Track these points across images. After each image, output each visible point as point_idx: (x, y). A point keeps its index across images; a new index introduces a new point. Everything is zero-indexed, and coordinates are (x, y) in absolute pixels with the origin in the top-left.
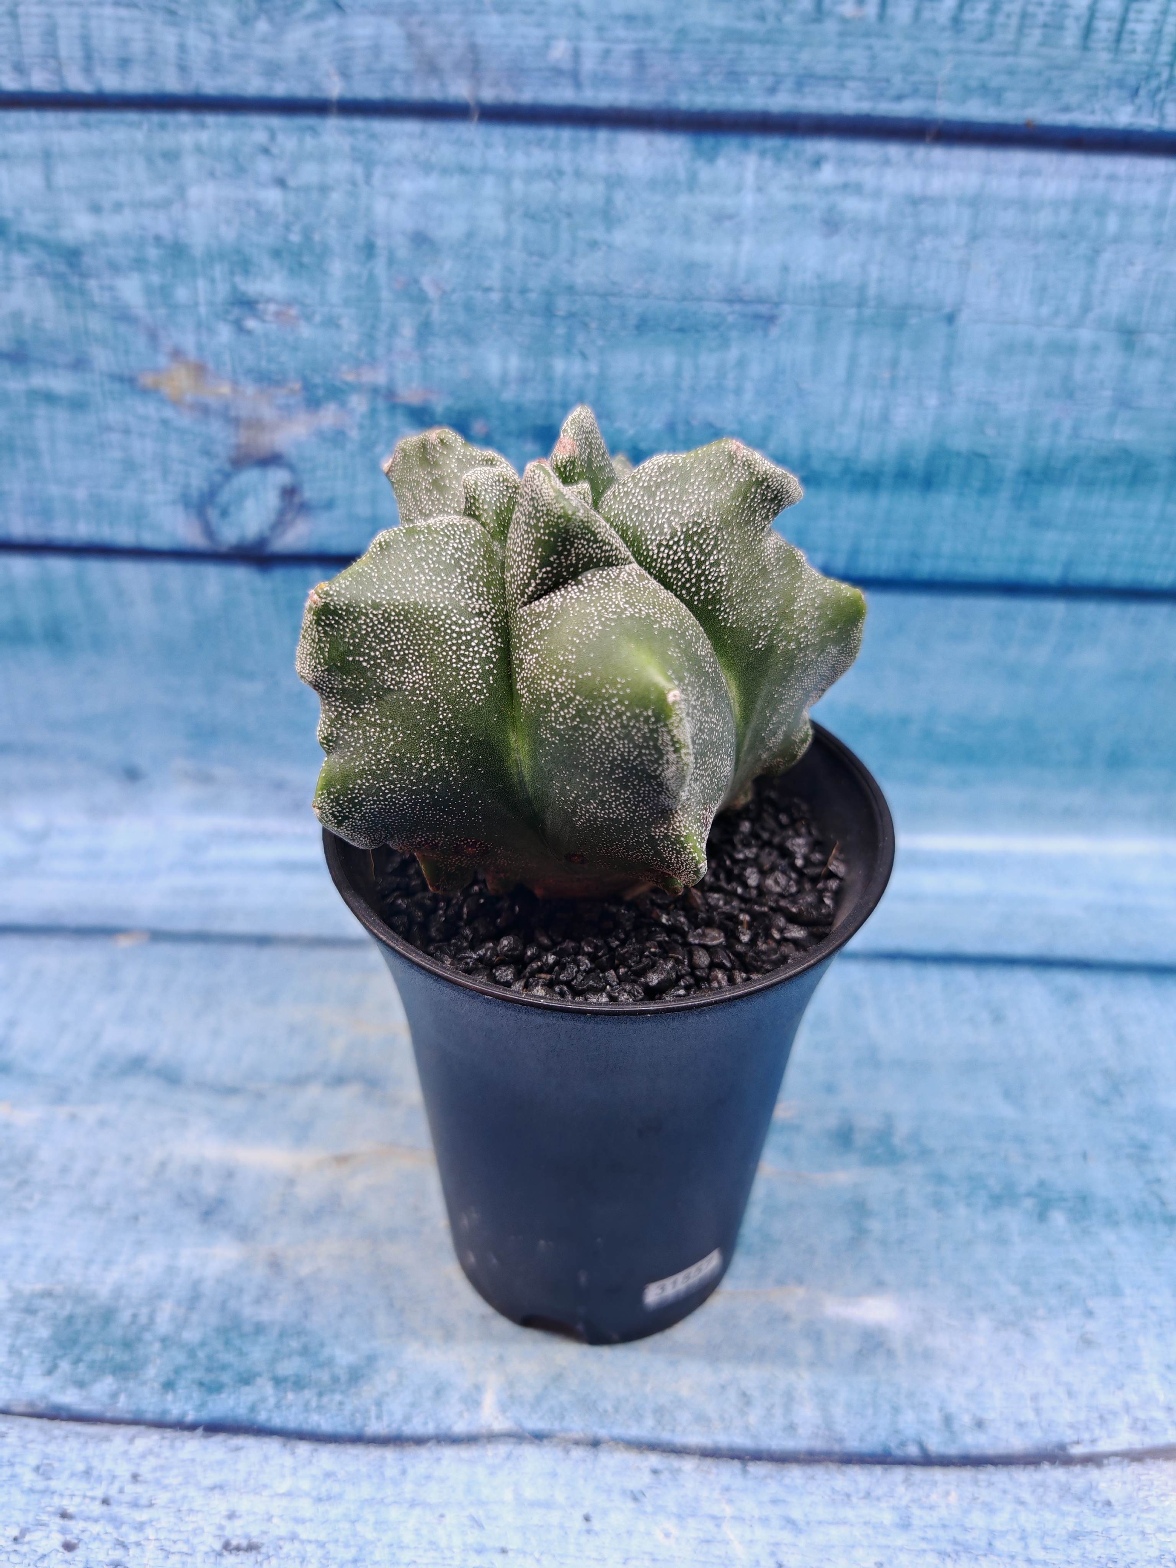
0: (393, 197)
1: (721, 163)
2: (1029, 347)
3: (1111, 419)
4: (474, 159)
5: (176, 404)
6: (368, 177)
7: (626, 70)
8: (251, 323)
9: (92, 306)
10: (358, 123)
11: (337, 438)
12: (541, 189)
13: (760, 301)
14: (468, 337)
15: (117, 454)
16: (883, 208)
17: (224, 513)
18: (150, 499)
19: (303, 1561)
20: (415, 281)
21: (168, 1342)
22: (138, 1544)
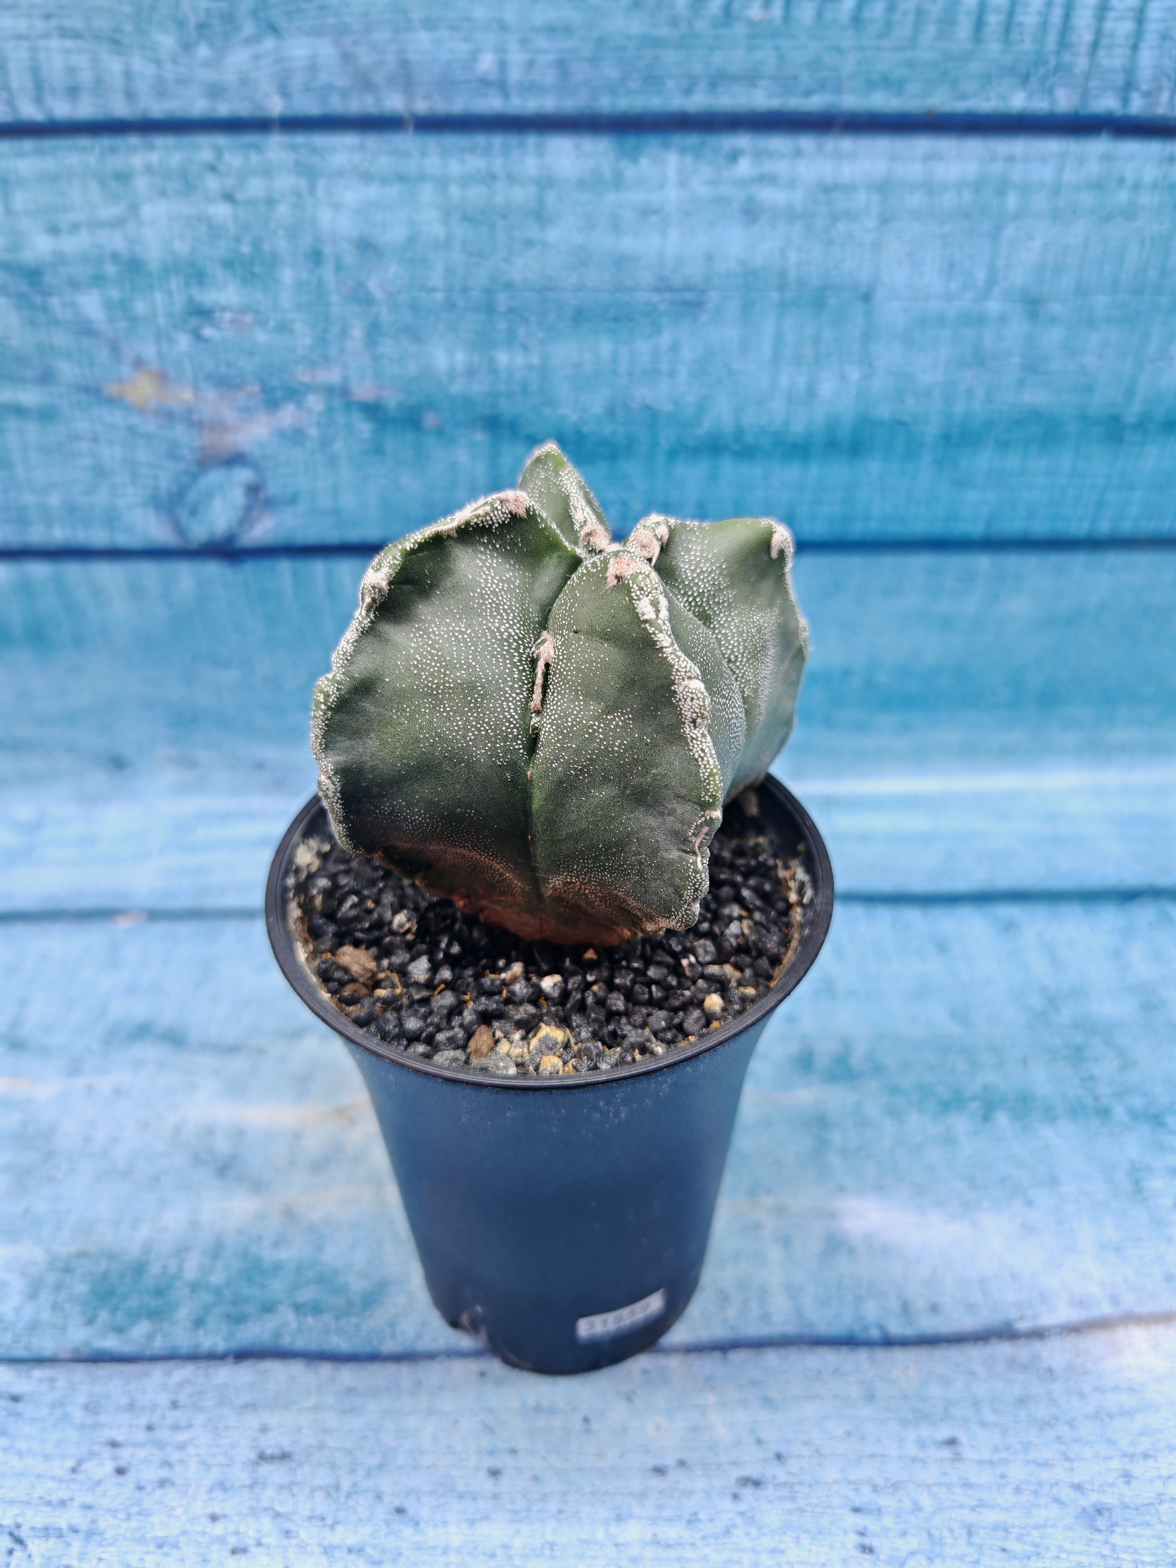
0: (336, 206)
1: (644, 162)
2: (941, 320)
3: (1021, 384)
4: (411, 166)
5: (141, 411)
6: (312, 189)
7: (550, 78)
8: (208, 332)
9: (55, 322)
10: (300, 139)
11: (296, 436)
12: (476, 193)
13: (688, 289)
14: (414, 334)
15: (87, 461)
16: (797, 197)
17: (193, 512)
18: (121, 502)
19: (333, 1467)
20: (361, 286)
21: (196, 1287)
22: (182, 1461)
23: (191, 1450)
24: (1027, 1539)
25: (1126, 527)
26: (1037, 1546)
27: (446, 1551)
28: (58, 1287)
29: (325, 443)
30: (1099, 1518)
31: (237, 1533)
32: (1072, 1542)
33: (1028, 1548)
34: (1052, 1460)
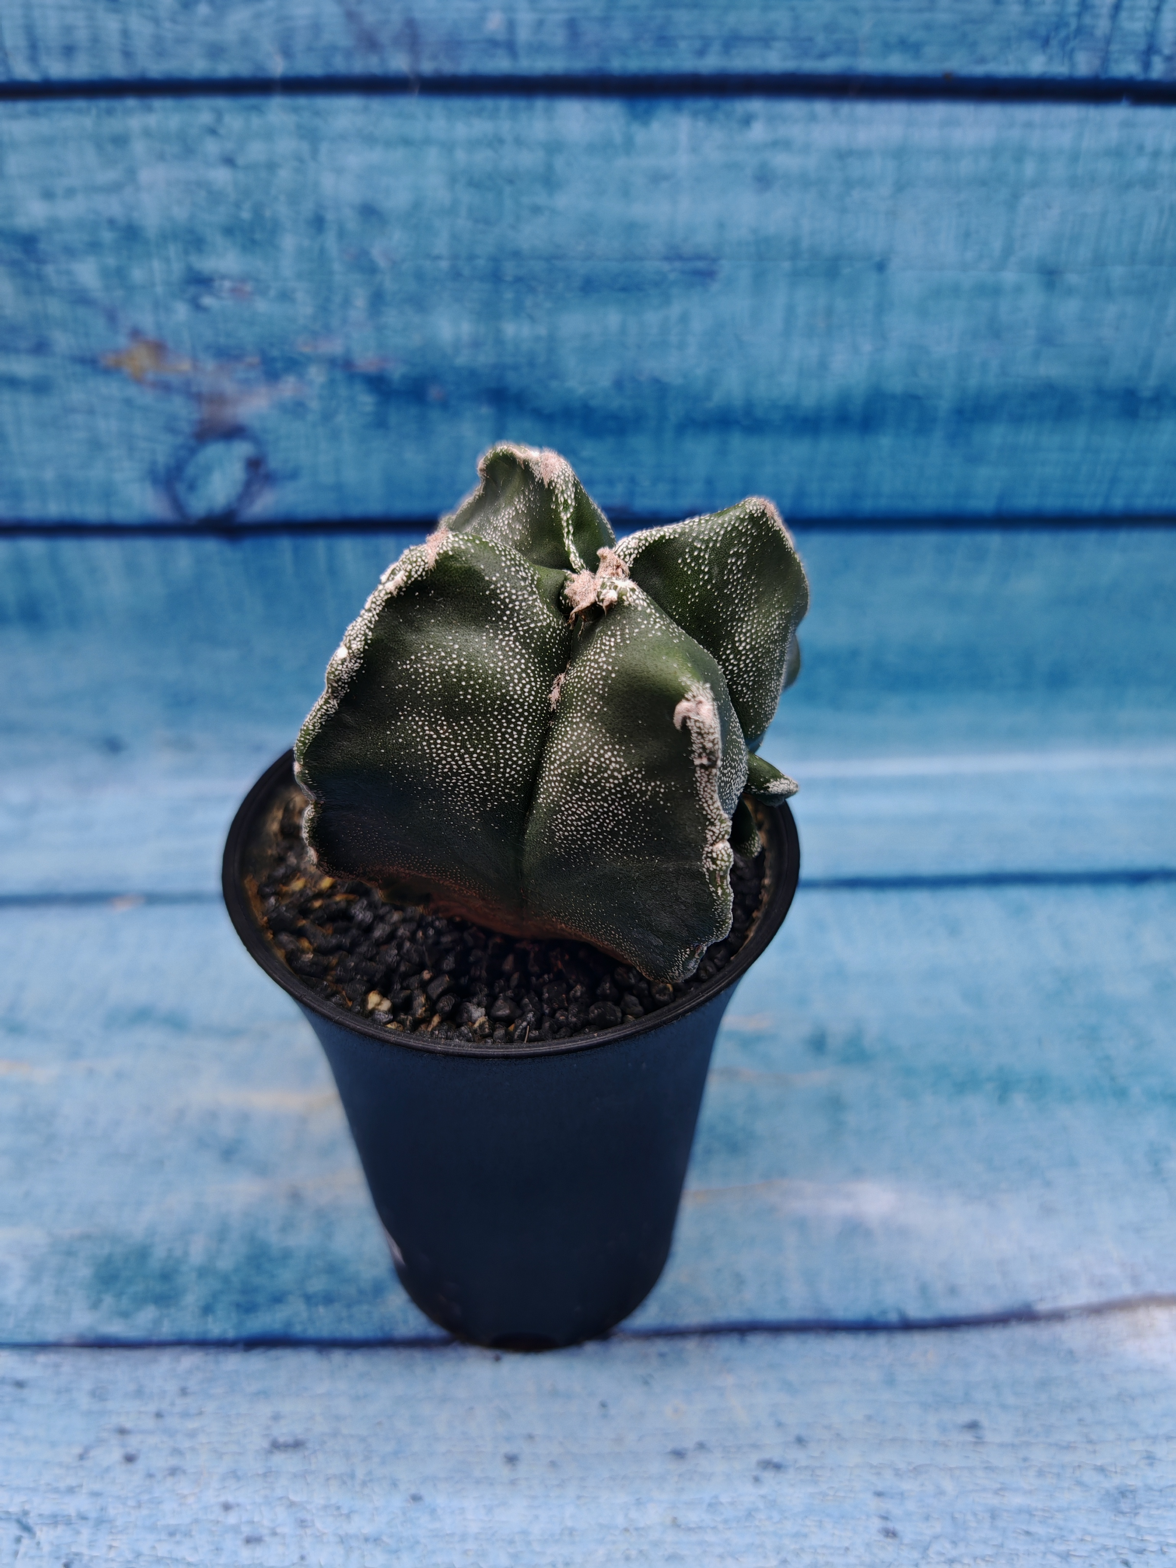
0: (339, 171)
1: (656, 125)
2: (956, 290)
3: (1036, 356)
4: (416, 130)
5: (139, 381)
6: (315, 152)
7: (559, 38)
8: (207, 301)
9: (48, 290)
10: (302, 101)
11: (297, 409)
12: (483, 158)
13: (699, 257)
14: (419, 304)
15: (82, 435)
16: (812, 162)
17: (192, 487)
18: (118, 477)
19: (347, 1455)
20: (364, 253)
21: (203, 1272)
22: (193, 1449)
23: (203, 1438)
24: (1051, 1522)
25: (1140, 503)
26: (1061, 1529)
27: (464, 1538)
28: (61, 1271)
29: (327, 417)
30: (1122, 1500)
31: (251, 1522)
32: (1096, 1525)
33: (1051, 1531)
34: (1074, 1442)
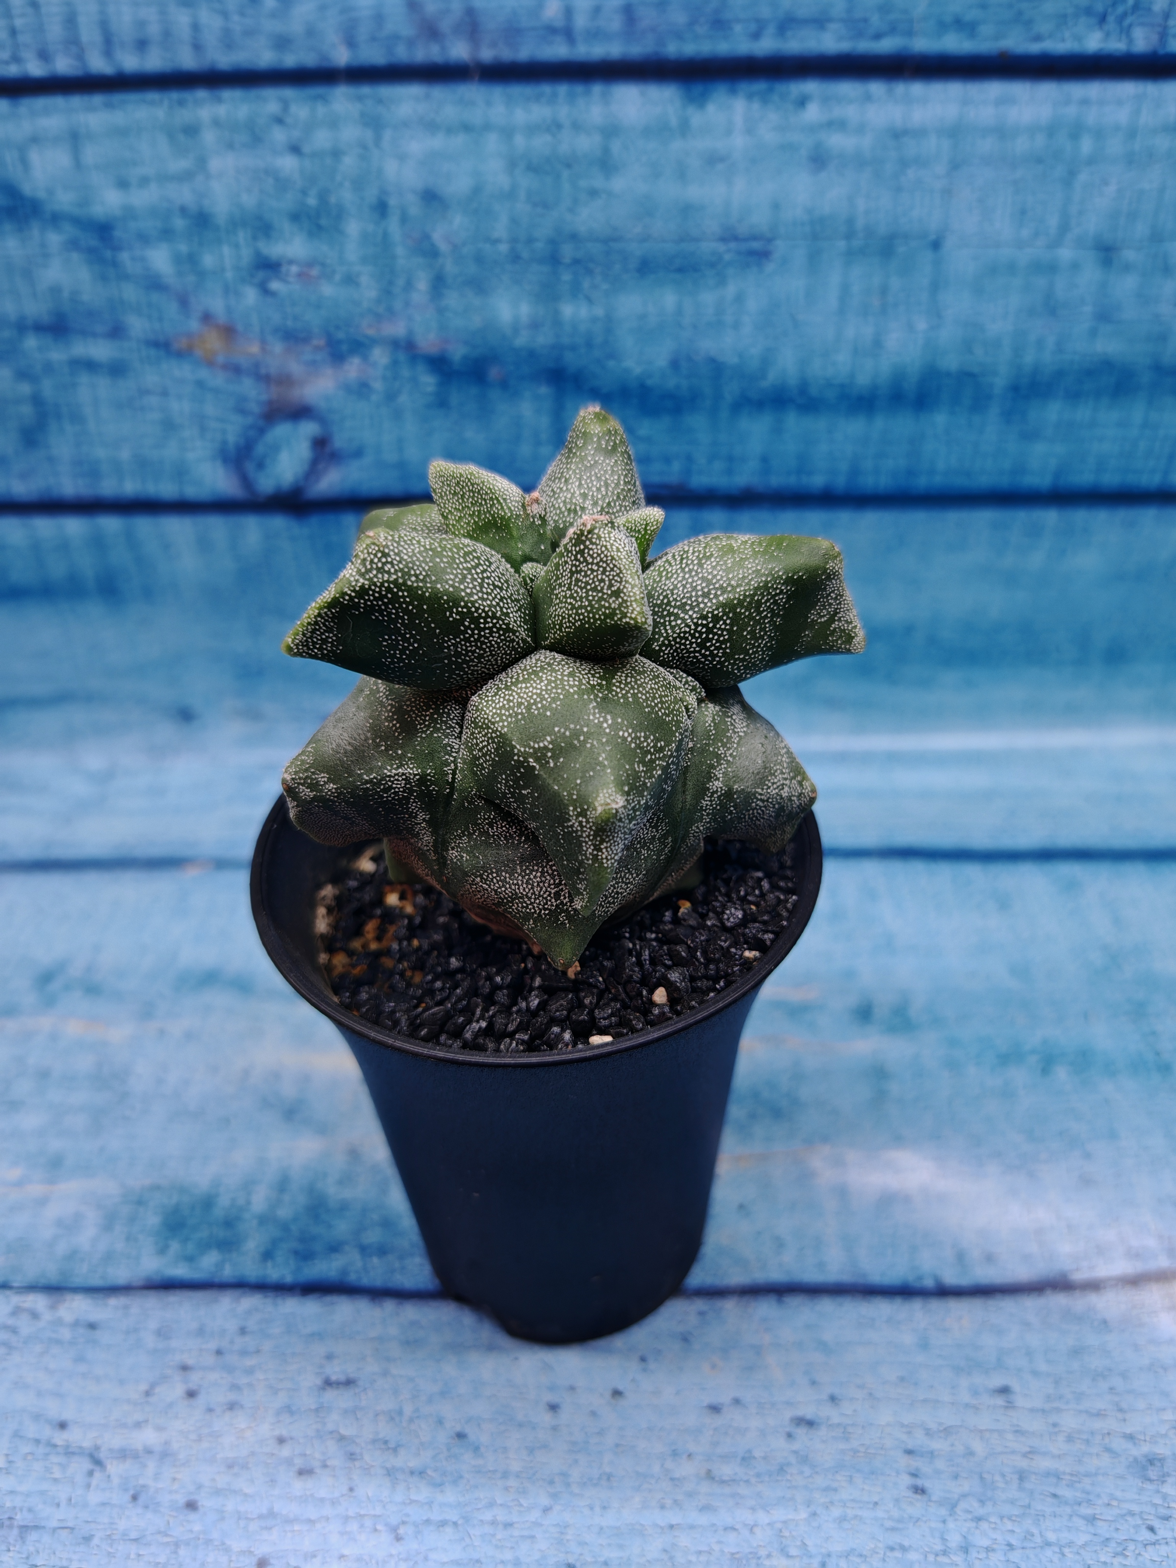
0: (402, 158)
1: (711, 108)
2: (1011, 268)
3: (1093, 333)
4: (476, 116)
5: (210, 363)
6: (378, 140)
7: (616, 24)
8: (275, 285)
9: (124, 277)
10: (366, 90)
11: (362, 389)
12: (541, 143)
13: (754, 238)
14: (479, 287)
15: (156, 416)
16: (866, 142)
17: (261, 466)
18: (191, 456)
19: (396, 1393)
20: (427, 237)
21: (263, 1220)
22: (250, 1385)
23: (259, 1375)
24: (1078, 1485)
26: (1088, 1493)
28: (132, 1220)
29: (391, 397)
30: (1150, 1468)
31: (303, 1455)
32: (1123, 1490)
33: (1078, 1494)
34: (1105, 1410)
